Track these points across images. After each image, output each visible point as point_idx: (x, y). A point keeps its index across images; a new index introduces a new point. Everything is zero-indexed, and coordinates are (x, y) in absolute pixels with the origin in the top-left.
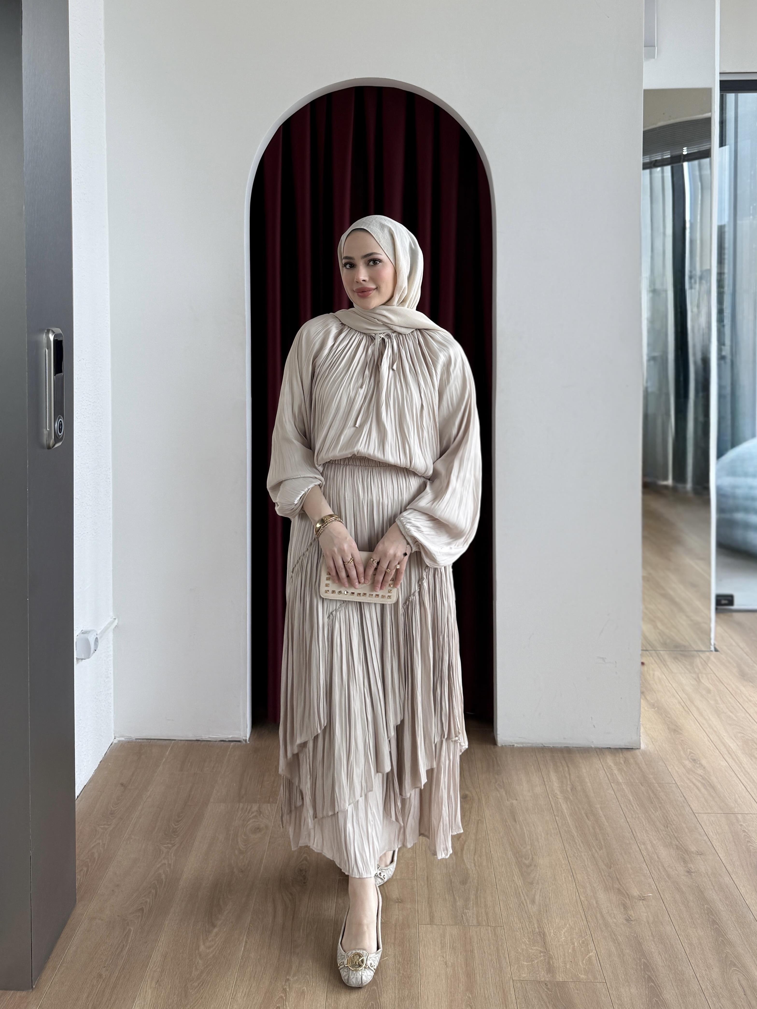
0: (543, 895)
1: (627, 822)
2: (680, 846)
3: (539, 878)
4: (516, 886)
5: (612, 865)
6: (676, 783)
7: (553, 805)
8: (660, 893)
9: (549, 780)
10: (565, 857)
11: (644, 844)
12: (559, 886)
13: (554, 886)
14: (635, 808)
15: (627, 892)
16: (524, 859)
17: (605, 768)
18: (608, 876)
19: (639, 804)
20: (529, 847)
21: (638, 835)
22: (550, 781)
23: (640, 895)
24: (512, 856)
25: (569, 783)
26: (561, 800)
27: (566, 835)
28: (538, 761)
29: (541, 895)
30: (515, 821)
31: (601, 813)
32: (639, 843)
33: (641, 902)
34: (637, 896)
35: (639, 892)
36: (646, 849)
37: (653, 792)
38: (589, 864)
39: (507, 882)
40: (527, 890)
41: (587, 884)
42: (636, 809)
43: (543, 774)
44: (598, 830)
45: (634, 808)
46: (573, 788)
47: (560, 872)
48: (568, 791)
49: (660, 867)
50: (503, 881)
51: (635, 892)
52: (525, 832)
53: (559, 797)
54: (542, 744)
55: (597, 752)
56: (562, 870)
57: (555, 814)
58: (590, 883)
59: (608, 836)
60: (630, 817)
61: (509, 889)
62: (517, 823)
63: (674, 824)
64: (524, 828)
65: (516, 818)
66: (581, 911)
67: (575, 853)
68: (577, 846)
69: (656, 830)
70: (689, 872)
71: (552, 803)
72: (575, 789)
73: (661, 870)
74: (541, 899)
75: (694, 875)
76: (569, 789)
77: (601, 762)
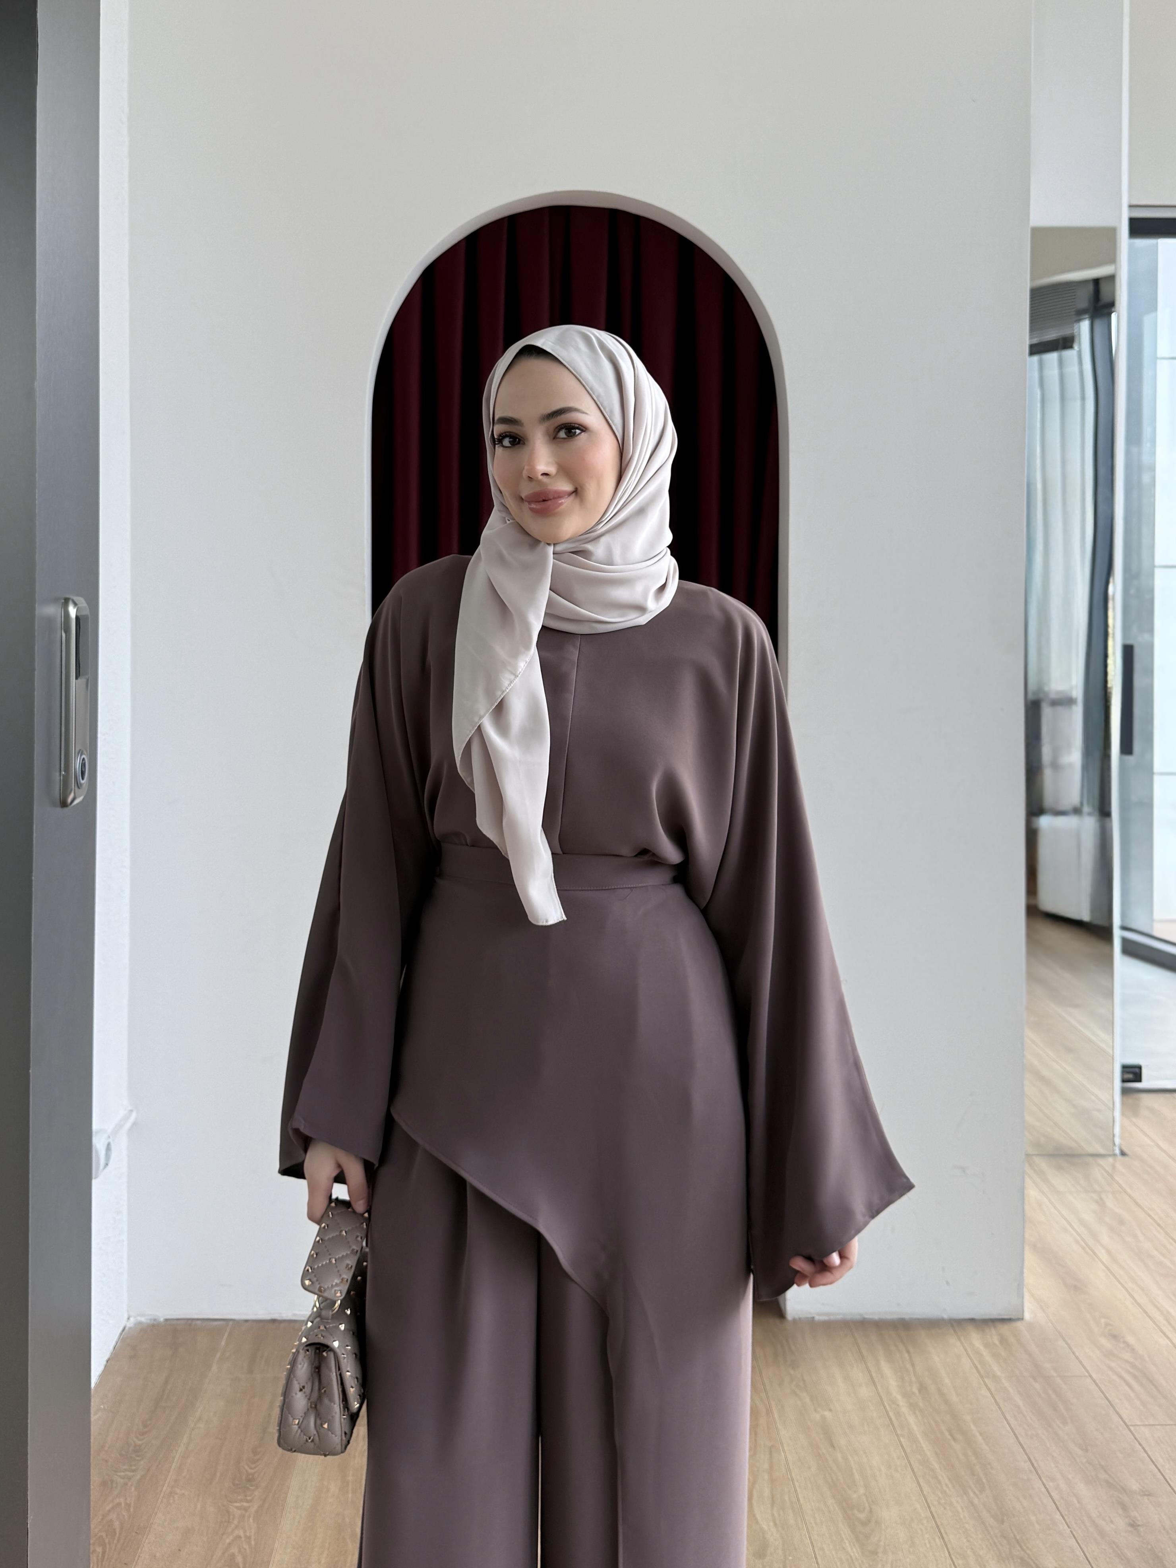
1: (1020, 1443)
2: (1113, 1483)
3: (886, 1544)
4: (849, 1558)
5: (1005, 1518)
6: (1091, 1377)
7: (893, 1418)
8: (1091, 1562)
9: (880, 1376)
10: (925, 1505)
11: (1053, 1479)
12: (922, 1555)
13: (913, 1556)
16: (856, 1512)
17: (970, 1352)
18: (1000, 1535)
19: (1033, 1411)
20: (862, 1491)
21: (1041, 1464)
22: (883, 1378)
24: (835, 1507)
25: (913, 1379)
26: (905, 1410)
27: (921, 1467)
28: (858, 1345)
30: (833, 1446)
31: (973, 1427)
32: (1044, 1479)
36: (1058, 1488)
37: (1054, 1390)
38: (967, 1516)
39: (834, 1552)
41: (968, 1552)
42: (1030, 1421)
43: (869, 1366)
44: (973, 1458)
45: (1027, 1420)
46: (922, 1388)
47: (919, 1532)
48: (914, 1393)
49: (1085, 1518)
50: (826, 1551)
52: (852, 1463)
53: (901, 1404)
54: (862, 1316)
55: (952, 1326)
56: (923, 1529)
57: (899, 1432)
58: (972, 1549)
59: (992, 1468)
60: (1024, 1435)
61: (838, 1564)
62: (837, 1450)
63: (1097, 1446)
64: (849, 1457)
65: (834, 1442)
67: (939, 1498)
68: (942, 1486)
69: (1069, 1455)
70: (1133, 1525)
71: (891, 1414)
72: (926, 1390)
73: (1088, 1524)
75: (1141, 1529)
76: (915, 1390)
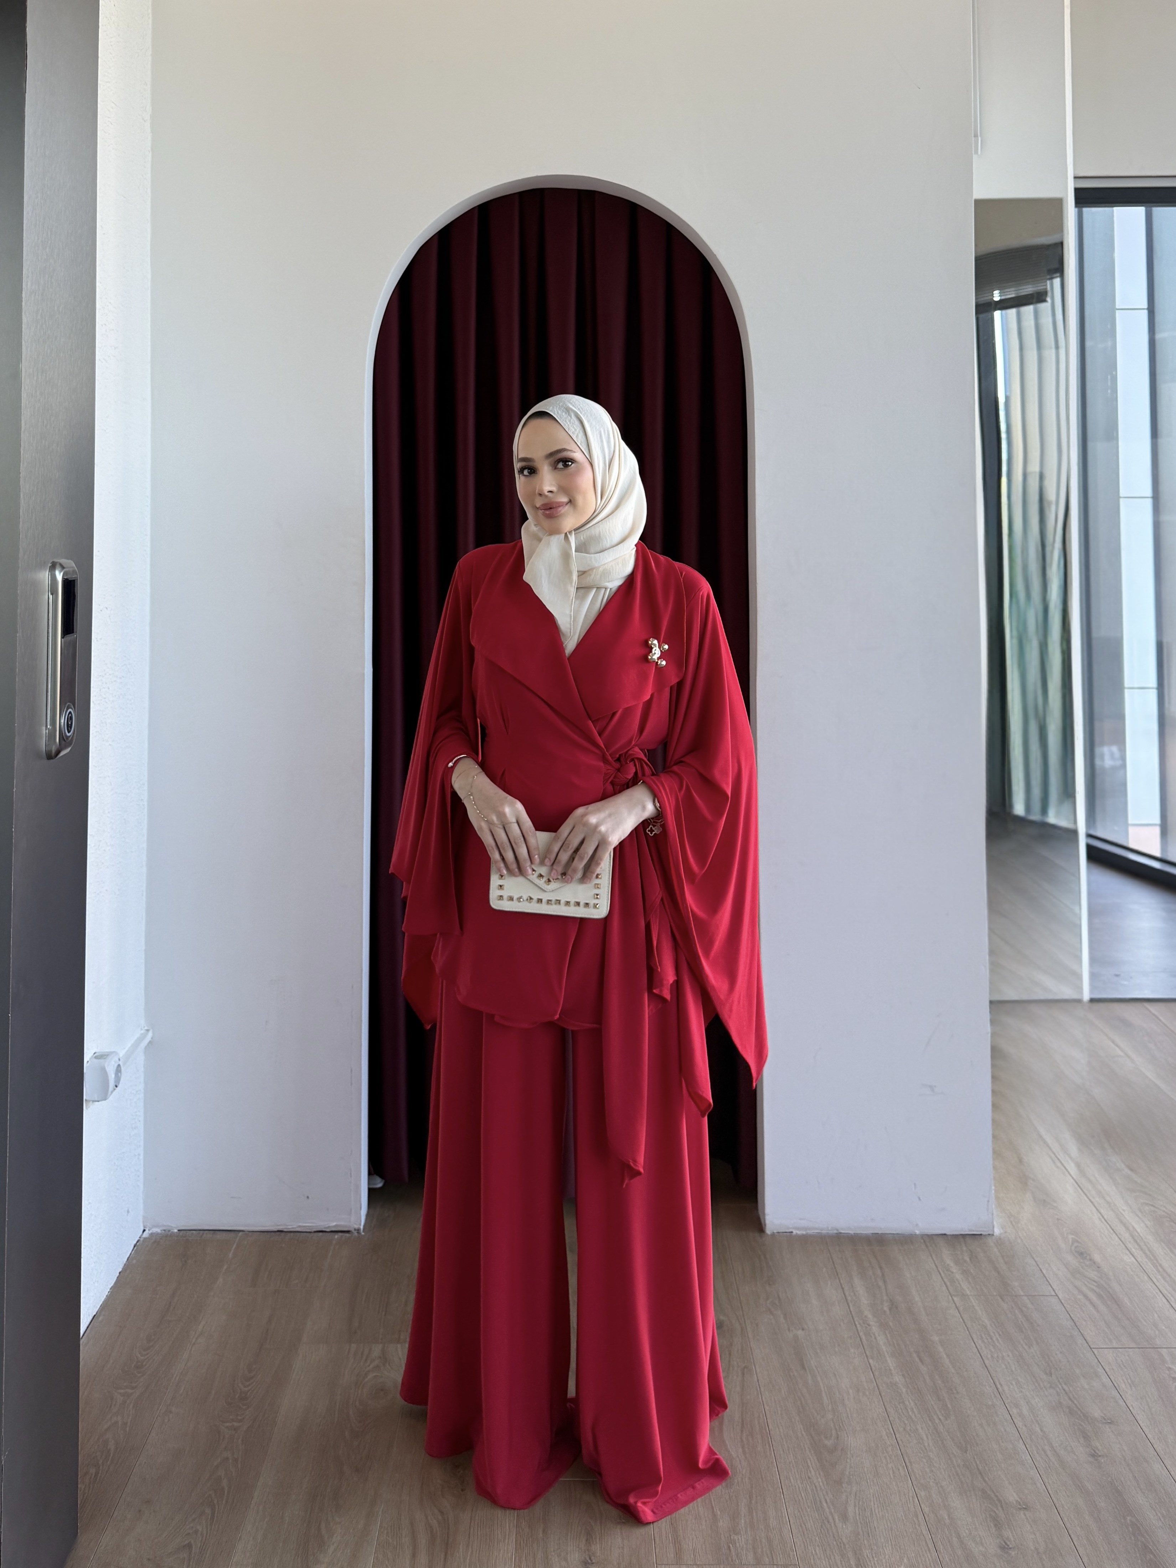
0: (860, 1503)
1: (986, 1366)
2: (1075, 1409)
3: (851, 1473)
4: (814, 1488)
5: (969, 1446)
6: (1057, 1295)
7: (864, 1338)
8: (1052, 1496)
9: (852, 1294)
10: (890, 1432)
11: (1017, 1406)
12: (885, 1486)
13: (877, 1488)
14: (996, 1342)
15: (997, 1494)
16: (824, 1439)
17: (941, 1271)
18: (963, 1465)
19: (1001, 1333)
20: (830, 1416)
21: (1006, 1388)
22: (855, 1294)
23: (1019, 1500)
24: (803, 1433)
25: (885, 1298)
26: (875, 1329)
27: (888, 1391)
28: (832, 1259)
29: (857, 1504)
30: (803, 1367)
31: (941, 1350)
32: (1007, 1403)
33: (1022, 1512)
34: (1015, 1502)
35: (1017, 1494)
36: (1020, 1415)
37: (1021, 1311)
38: (931, 1444)
39: (799, 1482)
40: (833, 1496)
41: (931, 1483)
42: (997, 1344)
43: (842, 1281)
44: (940, 1382)
45: (994, 1342)
46: (893, 1306)
47: (884, 1461)
48: (885, 1312)
49: (1047, 1448)
50: (792, 1481)
51: (1011, 1496)
52: (822, 1386)
53: (871, 1323)
54: (837, 1230)
55: (924, 1241)
56: (888, 1457)
57: (869, 1354)
58: (935, 1480)
59: (958, 1393)
60: (989, 1356)
61: (803, 1495)
62: (808, 1371)
63: (1060, 1369)
64: (819, 1379)
65: (805, 1362)
66: (924, 1532)
67: (905, 1424)
68: (908, 1412)
69: (1034, 1380)
70: (1094, 1455)
71: (861, 1334)
72: (897, 1308)
73: (1049, 1453)
74: (857, 1512)
75: (1103, 1461)
76: (886, 1309)
77: (933, 1260)
